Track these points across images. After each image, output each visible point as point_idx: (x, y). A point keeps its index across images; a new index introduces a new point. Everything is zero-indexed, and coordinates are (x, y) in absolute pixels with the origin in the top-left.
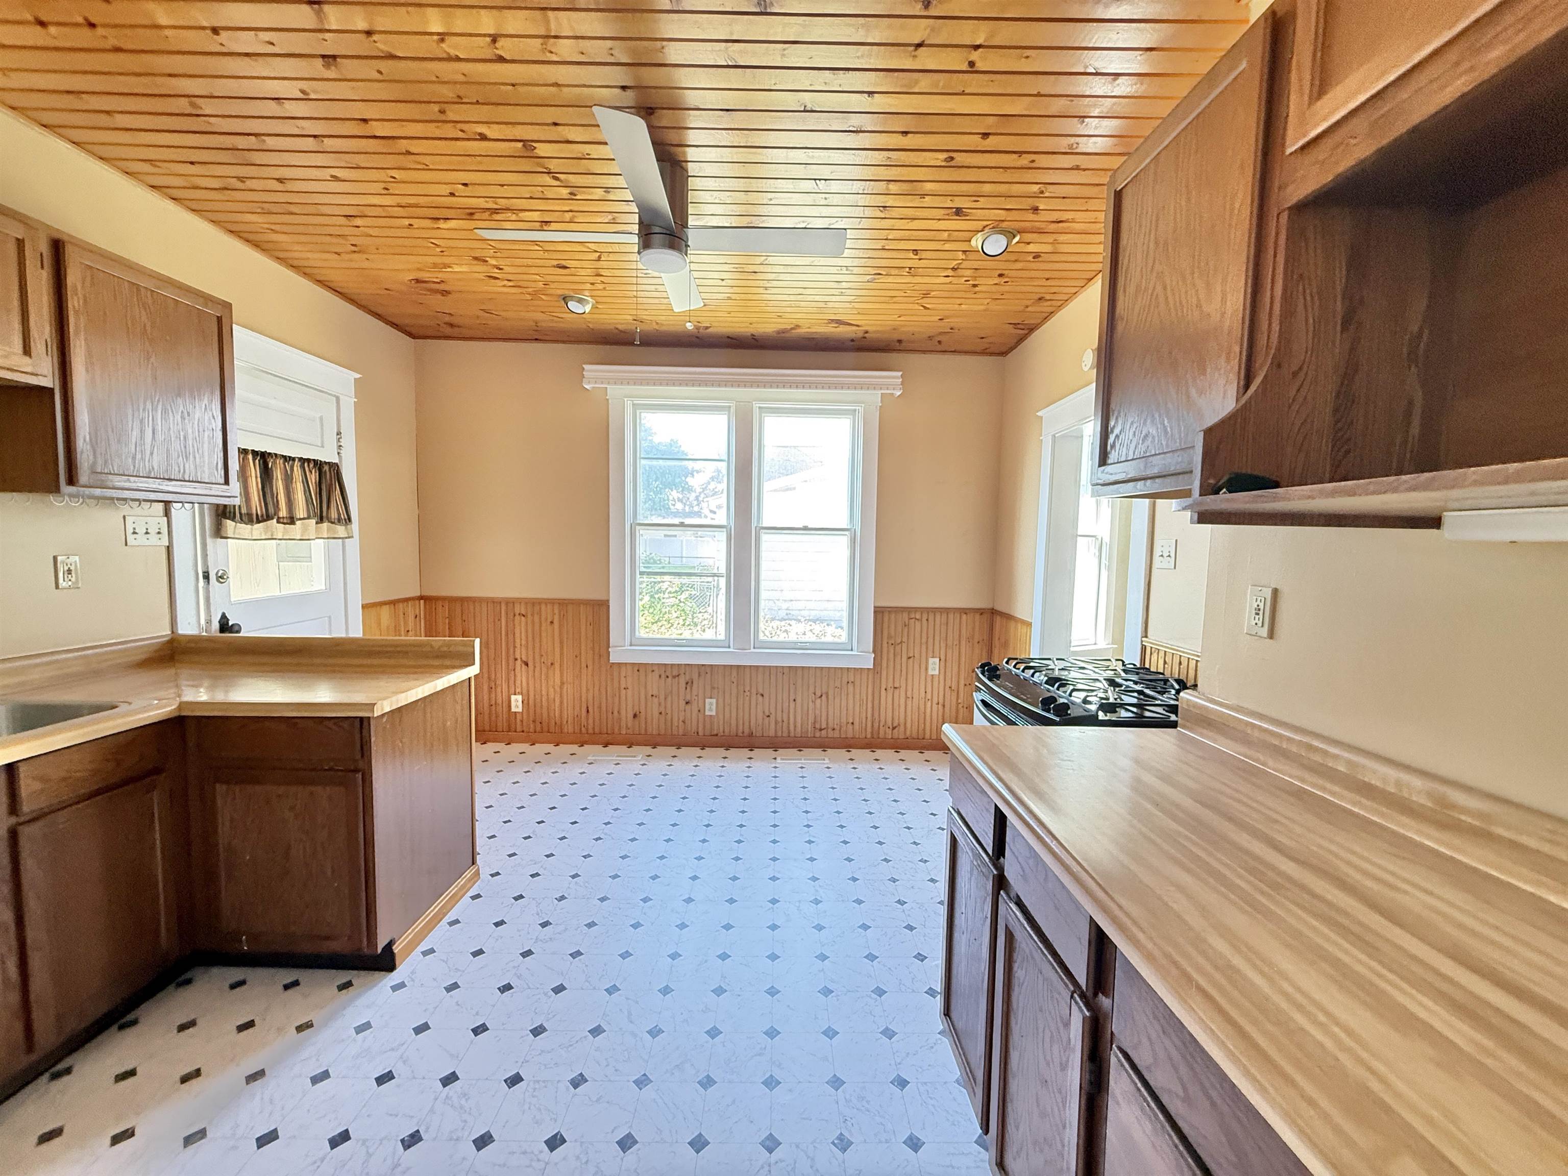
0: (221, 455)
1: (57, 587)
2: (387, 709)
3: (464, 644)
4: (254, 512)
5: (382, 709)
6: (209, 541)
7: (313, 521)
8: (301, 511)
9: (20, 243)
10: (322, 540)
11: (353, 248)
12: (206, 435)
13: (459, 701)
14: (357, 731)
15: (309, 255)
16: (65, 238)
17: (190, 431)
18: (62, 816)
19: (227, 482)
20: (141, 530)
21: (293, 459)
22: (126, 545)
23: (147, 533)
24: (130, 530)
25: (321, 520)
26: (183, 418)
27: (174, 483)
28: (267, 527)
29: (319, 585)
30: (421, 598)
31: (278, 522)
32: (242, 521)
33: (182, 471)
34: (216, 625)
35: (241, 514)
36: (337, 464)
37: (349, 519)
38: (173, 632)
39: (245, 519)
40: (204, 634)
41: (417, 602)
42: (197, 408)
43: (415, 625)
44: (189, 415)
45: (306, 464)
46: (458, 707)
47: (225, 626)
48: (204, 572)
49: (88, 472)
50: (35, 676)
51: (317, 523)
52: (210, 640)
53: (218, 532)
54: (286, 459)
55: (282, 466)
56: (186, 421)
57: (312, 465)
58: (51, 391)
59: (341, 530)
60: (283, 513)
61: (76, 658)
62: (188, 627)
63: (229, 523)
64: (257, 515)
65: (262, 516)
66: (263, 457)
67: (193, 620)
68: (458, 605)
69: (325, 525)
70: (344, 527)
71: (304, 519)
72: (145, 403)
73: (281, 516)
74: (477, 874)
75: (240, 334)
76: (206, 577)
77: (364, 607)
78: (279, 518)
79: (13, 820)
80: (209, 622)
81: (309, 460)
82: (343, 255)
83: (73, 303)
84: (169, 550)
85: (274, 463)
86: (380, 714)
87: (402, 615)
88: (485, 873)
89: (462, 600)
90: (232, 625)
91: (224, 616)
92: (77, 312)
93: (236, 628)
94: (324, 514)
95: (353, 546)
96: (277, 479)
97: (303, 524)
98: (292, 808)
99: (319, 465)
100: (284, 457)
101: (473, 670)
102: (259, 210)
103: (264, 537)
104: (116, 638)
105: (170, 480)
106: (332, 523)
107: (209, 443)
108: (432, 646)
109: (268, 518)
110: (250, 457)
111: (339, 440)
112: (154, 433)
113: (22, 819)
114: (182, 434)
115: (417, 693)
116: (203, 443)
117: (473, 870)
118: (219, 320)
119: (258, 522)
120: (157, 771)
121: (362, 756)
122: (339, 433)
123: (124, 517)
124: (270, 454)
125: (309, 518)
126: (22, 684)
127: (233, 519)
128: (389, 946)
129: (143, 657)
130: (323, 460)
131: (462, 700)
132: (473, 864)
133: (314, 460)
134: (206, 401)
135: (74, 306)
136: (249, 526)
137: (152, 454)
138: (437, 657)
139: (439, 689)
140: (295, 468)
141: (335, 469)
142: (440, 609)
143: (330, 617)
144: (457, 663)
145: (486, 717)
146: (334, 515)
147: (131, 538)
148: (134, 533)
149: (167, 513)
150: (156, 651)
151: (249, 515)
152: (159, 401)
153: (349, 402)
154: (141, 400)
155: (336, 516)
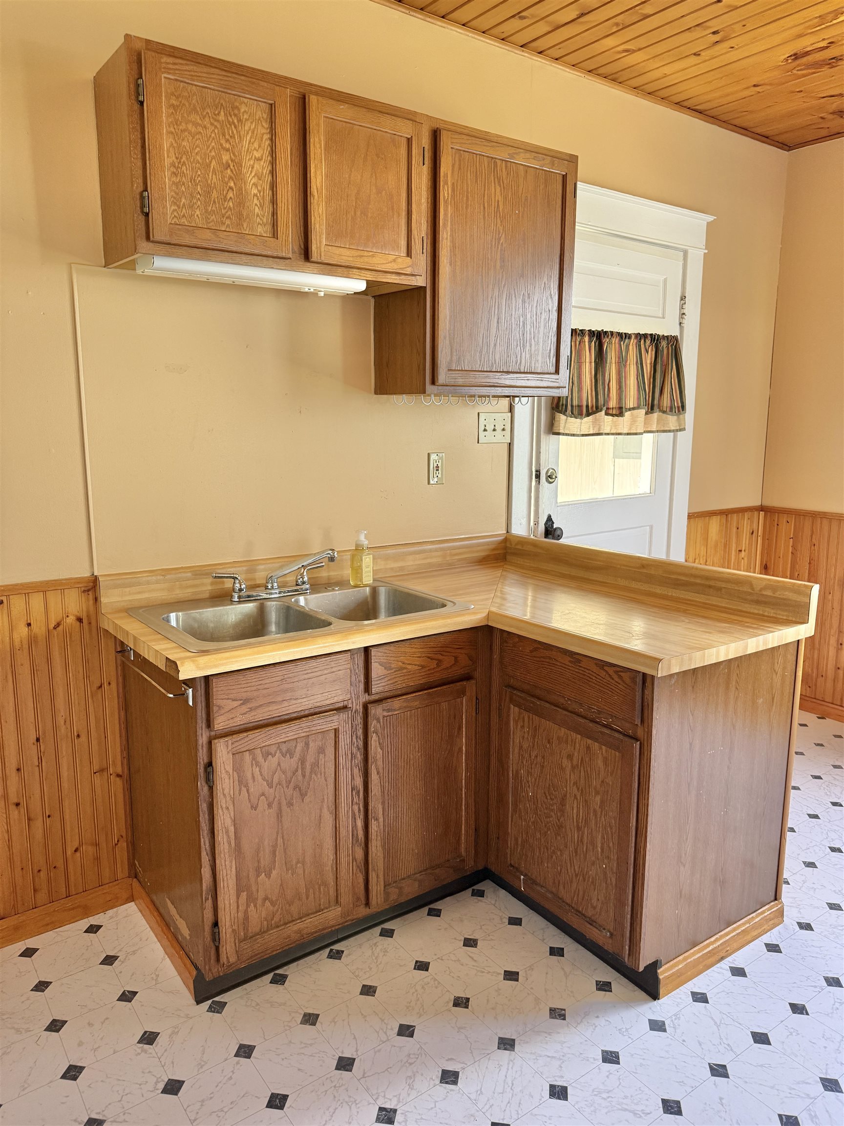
0: (554, 339)
1: (429, 483)
2: (676, 670)
3: (797, 590)
4: (585, 404)
5: (669, 668)
6: (543, 436)
7: (643, 411)
8: (631, 401)
9: (409, 141)
10: (651, 435)
11: (717, 38)
12: (543, 317)
13: (780, 672)
14: (639, 688)
15: (667, 70)
16: (442, 126)
17: (529, 316)
18: (397, 703)
19: (557, 371)
20: (490, 428)
21: (628, 336)
22: (478, 443)
23: (494, 430)
24: (482, 428)
25: (651, 409)
26: (524, 302)
27: (512, 376)
28: (596, 419)
29: (643, 486)
30: (761, 508)
31: (607, 414)
32: (573, 415)
33: (519, 361)
34: (542, 528)
35: (572, 406)
36: (675, 338)
37: (683, 407)
38: (507, 532)
39: (576, 412)
40: (532, 536)
41: (756, 513)
42: (537, 287)
43: (750, 544)
44: (529, 297)
45: (642, 341)
46: (777, 680)
47: (551, 531)
48: (537, 471)
49: (446, 370)
50: (410, 562)
51: (646, 413)
52: (534, 544)
53: (552, 429)
54: (623, 337)
55: (617, 345)
56: (527, 304)
57: (648, 342)
58: (423, 289)
59: (672, 421)
60: (613, 403)
61: (436, 550)
62: (520, 528)
63: (562, 418)
64: (587, 406)
65: (592, 407)
66: (598, 336)
67: (524, 521)
68: (808, 523)
69: (655, 415)
70: (675, 417)
71: (634, 409)
72: (493, 289)
73: (611, 406)
74: (781, 913)
75: (585, 194)
76: (538, 476)
77: (690, 516)
78: (608, 409)
79: (365, 698)
80: (536, 523)
81: (645, 336)
82: (703, 54)
83: (445, 193)
84: (510, 445)
85: (610, 343)
86: (665, 674)
87: (735, 529)
88: (791, 916)
89: (815, 516)
90: (556, 529)
91: (549, 519)
92: (446, 202)
93: (558, 532)
94: (656, 402)
95: (686, 439)
96: (611, 362)
97: (632, 415)
98: (570, 757)
99: (655, 339)
100: (620, 335)
101: (805, 631)
102: (615, 29)
103: (591, 432)
104: (465, 535)
105: (508, 372)
106: (664, 412)
107: (545, 326)
108: (751, 585)
109: (598, 409)
110: (587, 339)
111: (682, 308)
112: (498, 322)
113: (373, 698)
114: (521, 319)
115: (718, 653)
116: (539, 327)
117: (774, 907)
118: (564, 177)
119: (588, 415)
120: (468, 678)
121: (642, 721)
122: (683, 298)
123: (479, 414)
124: (606, 332)
125: (638, 408)
126: (402, 568)
127: (564, 413)
128: (654, 966)
129: (483, 554)
130: (661, 334)
131: (784, 668)
132: (776, 899)
133: (651, 335)
134: (545, 279)
135: (444, 197)
136: (578, 420)
137: (495, 345)
138: (758, 602)
139: (750, 651)
140: (631, 347)
141: (674, 343)
142: (783, 526)
143: (651, 527)
144: (782, 615)
145: (829, 684)
146: (666, 402)
147: (482, 434)
148: (485, 430)
149: (511, 409)
150: (494, 550)
151: (580, 406)
152: (505, 285)
153: (697, 255)
154: (491, 287)
155: (669, 405)
